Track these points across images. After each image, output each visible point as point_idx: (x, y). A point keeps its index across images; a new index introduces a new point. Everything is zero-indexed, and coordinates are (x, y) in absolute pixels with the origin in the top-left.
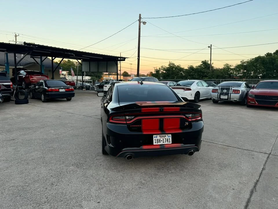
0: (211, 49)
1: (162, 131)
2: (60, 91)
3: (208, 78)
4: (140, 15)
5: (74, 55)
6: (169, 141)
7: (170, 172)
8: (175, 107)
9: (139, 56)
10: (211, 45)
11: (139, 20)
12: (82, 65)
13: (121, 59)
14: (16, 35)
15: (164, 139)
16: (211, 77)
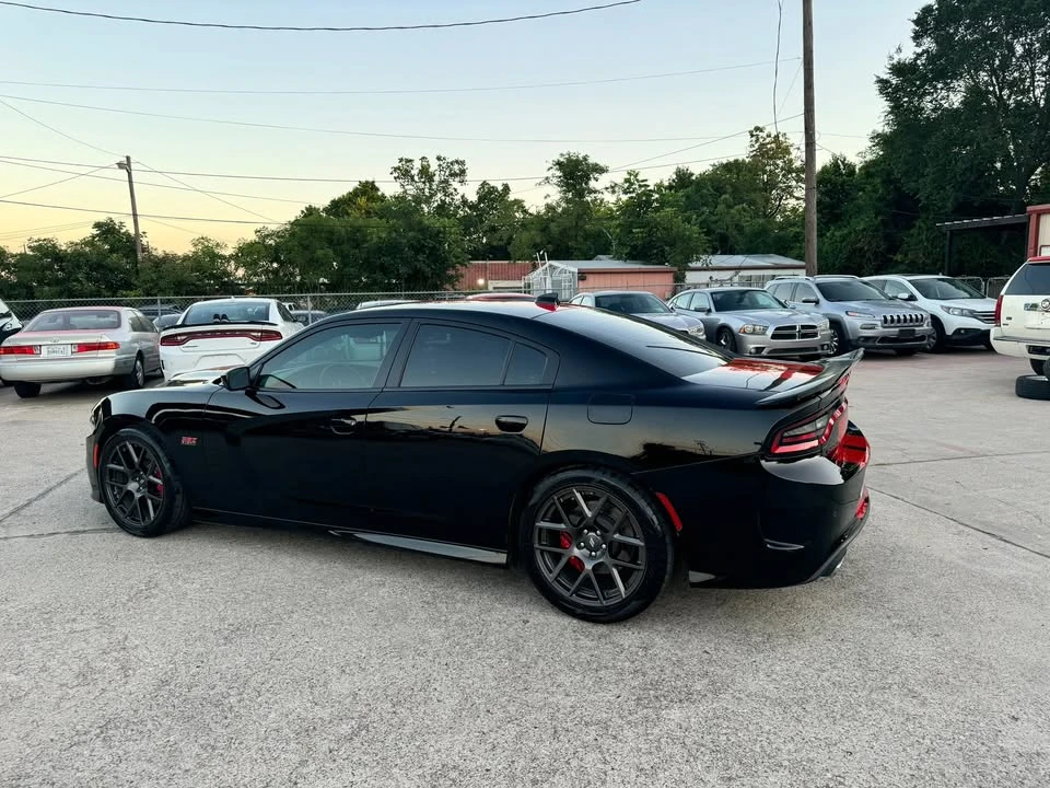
0: (130, 174)
10: (128, 158)
16: (152, 288)
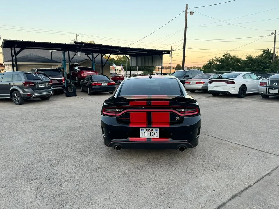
0: (275, 35)
1: (150, 124)
2: (103, 85)
3: (270, 69)
4: (187, 5)
5: (119, 51)
6: (156, 135)
7: (159, 166)
8: (164, 101)
9: (184, 48)
10: (275, 31)
11: (185, 11)
12: (130, 60)
13: (166, 52)
14: (77, 35)
15: (151, 132)
16: (274, 68)
